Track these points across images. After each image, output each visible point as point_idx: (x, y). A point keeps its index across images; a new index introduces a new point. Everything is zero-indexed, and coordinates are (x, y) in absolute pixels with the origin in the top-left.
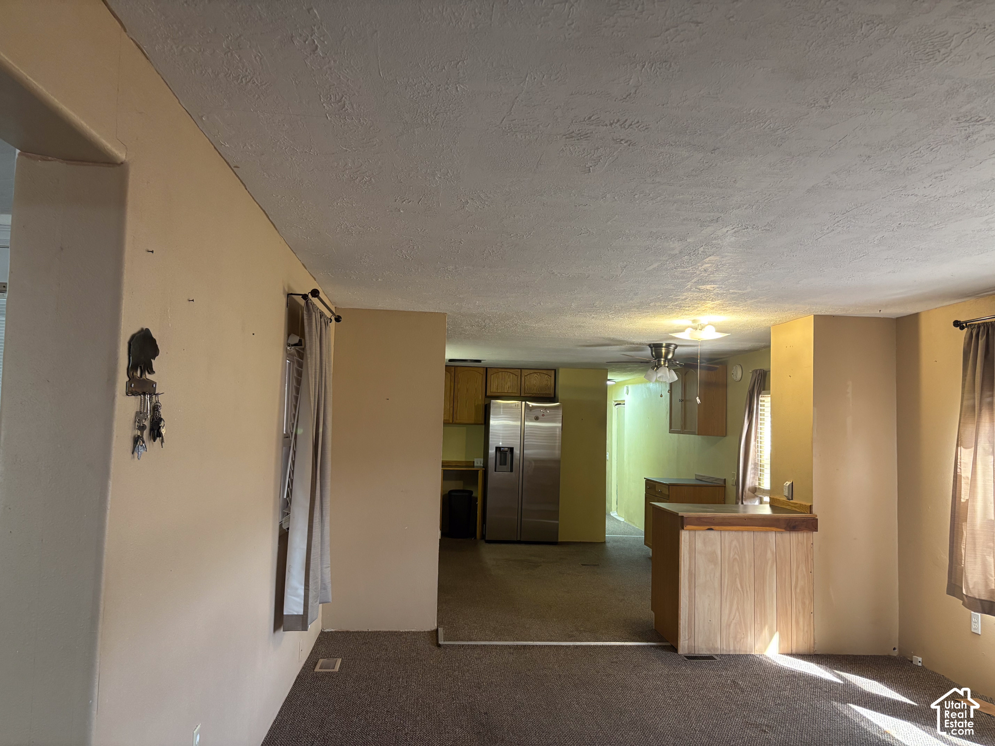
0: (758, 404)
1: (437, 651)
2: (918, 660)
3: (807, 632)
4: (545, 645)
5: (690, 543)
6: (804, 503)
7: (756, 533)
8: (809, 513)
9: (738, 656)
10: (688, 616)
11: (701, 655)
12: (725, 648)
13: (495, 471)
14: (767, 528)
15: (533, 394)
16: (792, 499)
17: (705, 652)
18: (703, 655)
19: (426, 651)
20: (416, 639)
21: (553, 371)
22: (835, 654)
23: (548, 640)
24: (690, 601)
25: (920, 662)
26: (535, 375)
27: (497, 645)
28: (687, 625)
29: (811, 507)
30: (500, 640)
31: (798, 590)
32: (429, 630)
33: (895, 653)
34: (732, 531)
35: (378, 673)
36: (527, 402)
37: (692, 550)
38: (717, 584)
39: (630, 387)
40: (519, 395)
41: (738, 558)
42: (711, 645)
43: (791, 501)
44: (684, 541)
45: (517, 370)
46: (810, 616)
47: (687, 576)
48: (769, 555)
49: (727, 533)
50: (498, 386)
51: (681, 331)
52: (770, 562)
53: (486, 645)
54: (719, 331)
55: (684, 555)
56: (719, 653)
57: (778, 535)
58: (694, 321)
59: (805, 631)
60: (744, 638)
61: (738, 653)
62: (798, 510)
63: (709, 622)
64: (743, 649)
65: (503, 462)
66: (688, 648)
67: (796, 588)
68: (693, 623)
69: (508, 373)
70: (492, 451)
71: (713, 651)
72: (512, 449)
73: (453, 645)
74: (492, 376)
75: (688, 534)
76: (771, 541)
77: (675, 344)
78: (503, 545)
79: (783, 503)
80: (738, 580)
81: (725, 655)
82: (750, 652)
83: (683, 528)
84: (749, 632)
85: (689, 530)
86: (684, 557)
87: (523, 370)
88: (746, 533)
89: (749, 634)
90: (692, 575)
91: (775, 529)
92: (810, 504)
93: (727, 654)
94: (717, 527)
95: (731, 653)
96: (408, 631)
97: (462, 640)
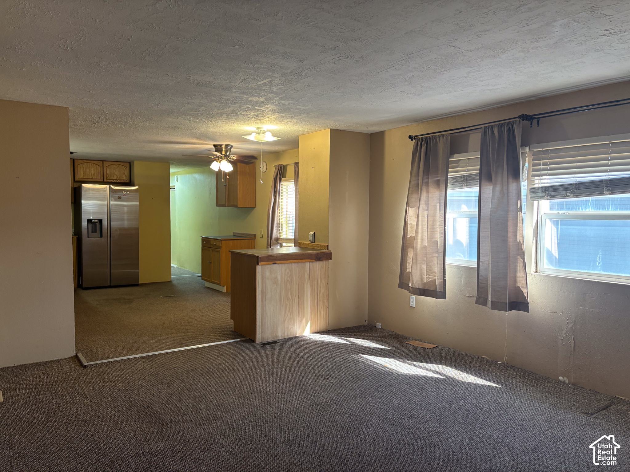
0: (280, 186)
1: (84, 371)
2: (379, 325)
3: (325, 318)
4: (166, 353)
5: (262, 273)
6: (323, 244)
7: (299, 264)
8: (326, 249)
9: (290, 338)
10: (261, 319)
11: (270, 342)
12: (282, 335)
13: (88, 237)
14: (306, 260)
15: (113, 180)
16: (314, 242)
17: (271, 339)
18: (271, 342)
19: (75, 373)
20: (61, 365)
21: (129, 164)
22: (338, 328)
23: (167, 349)
24: (262, 309)
25: (380, 326)
26: (115, 166)
27: (131, 358)
28: (260, 325)
29: (328, 246)
30: (132, 354)
31: (321, 295)
32: (69, 357)
33: (366, 323)
34: (286, 263)
35: (42, 396)
36: (111, 186)
37: (264, 278)
38: (278, 297)
39: (179, 176)
40: (102, 181)
41: (289, 279)
42: (274, 335)
43: (314, 243)
44: (259, 272)
45: (100, 162)
46: (327, 309)
47: (260, 294)
48: (306, 276)
49: (283, 265)
50: (84, 173)
51: (250, 134)
52: (306, 280)
53: (123, 360)
54: (274, 135)
55: (258, 281)
56: (279, 338)
57: (311, 264)
58: (258, 128)
59: (324, 317)
60: (292, 327)
61: (289, 337)
62: (318, 248)
63: (273, 320)
64: (292, 334)
65: (94, 231)
66: (261, 339)
67: (320, 294)
68: (264, 322)
69: (93, 164)
70: (85, 224)
71: (275, 338)
72: (100, 221)
73: (96, 364)
74: (79, 166)
75: (261, 267)
76: (307, 268)
77: (231, 145)
78: (97, 290)
79: (308, 245)
80: (289, 293)
81: (283, 339)
82: (296, 335)
83: (258, 264)
84: (295, 323)
85: (262, 265)
86: (258, 282)
87: (104, 162)
88: (293, 264)
89: (295, 325)
90: (264, 293)
91: (310, 260)
92: (327, 245)
93: (283, 338)
94: (278, 262)
95: (286, 337)
96: (51, 360)
97: (102, 359)
